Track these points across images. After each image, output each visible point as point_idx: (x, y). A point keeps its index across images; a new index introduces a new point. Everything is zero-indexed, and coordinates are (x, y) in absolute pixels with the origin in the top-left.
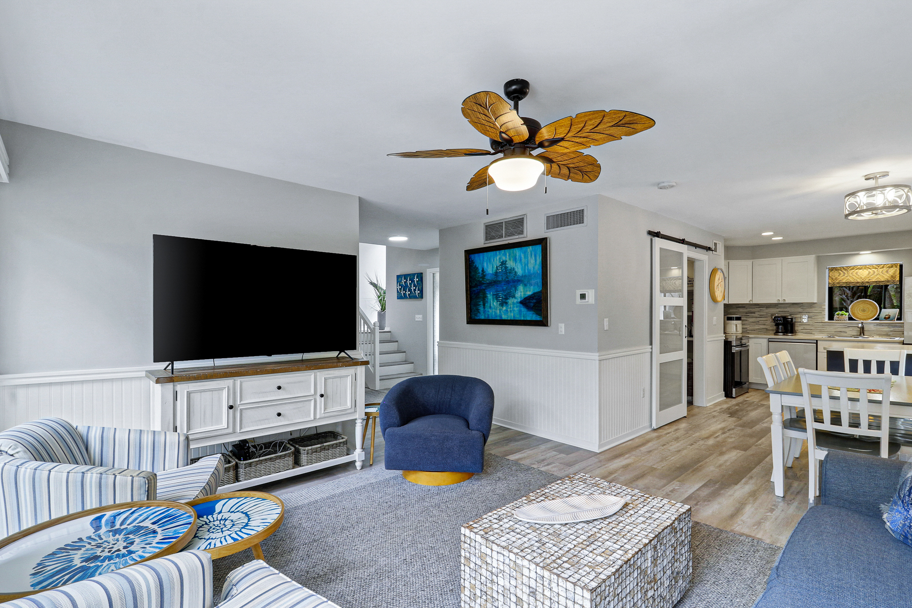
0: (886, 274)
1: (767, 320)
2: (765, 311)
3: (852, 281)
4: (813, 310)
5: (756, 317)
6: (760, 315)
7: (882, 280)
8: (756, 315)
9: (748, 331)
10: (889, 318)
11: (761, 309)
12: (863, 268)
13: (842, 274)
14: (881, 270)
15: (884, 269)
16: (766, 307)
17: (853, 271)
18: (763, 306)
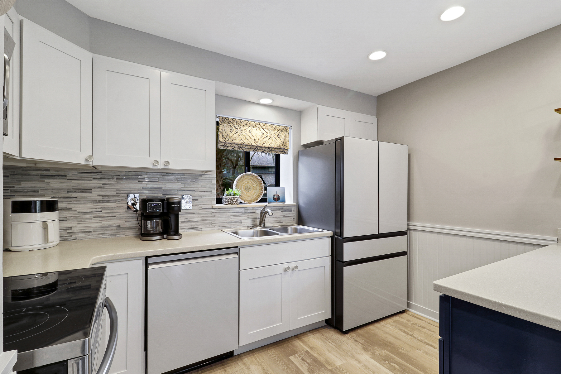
0: (278, 138)
1: (118, 207)
2: (115, 187)
3: (247, 143)
4: (199, 187)
5: (95, 202)
6: (104, 196)
7: (276, 147)
8: (95, 195)
9: (74, 236)
10: (278, 199)
12: (257, 125)
13: (234, 131)
14: (273, 132)
15: (276, 132)
16: (117, 179)
17: (246, 127)
18: (110, 177)
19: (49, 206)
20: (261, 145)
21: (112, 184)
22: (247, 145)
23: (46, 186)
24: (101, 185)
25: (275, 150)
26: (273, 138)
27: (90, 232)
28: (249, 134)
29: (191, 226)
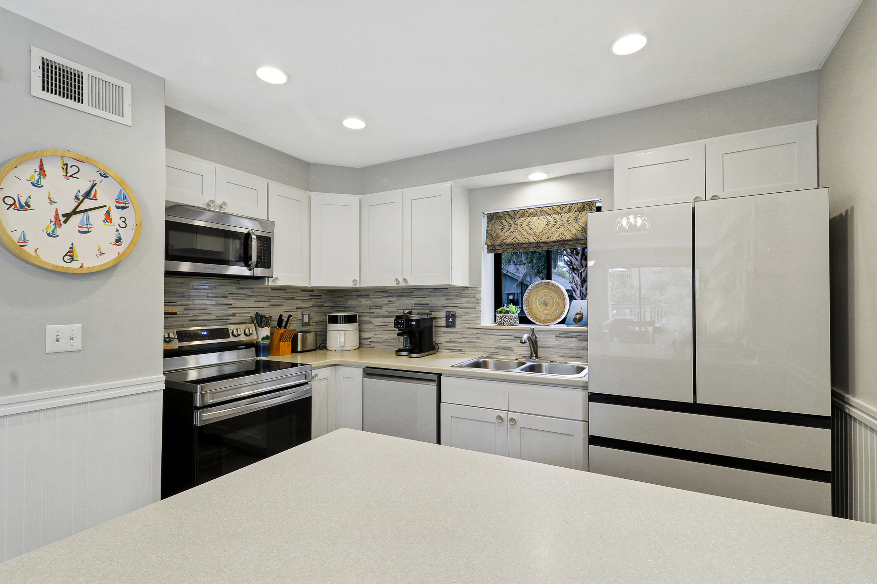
0: (574, 224)
3: (522, 241)
4: (462, 302)
5: (384, 317)
7: (568, 238)
8: (383, 311)
9: (373, 344)
10: (581, 319)
11: (391, 299)
12: (539, 212)
13: (507, 227)
14: (566, 216)
15: (571, 214)
16: (397, 296)
17: (523, 219)
18: (392, 294)
19: (350, 319)
20: (544, 239)
21: (394, 301)
22: (523, 244)
23: (359, 303)
24: (387, 302)
25: (569, 243)
26: (566, 225)
27: (381, 342)
28: (526, 228)
29: (455, 347)
